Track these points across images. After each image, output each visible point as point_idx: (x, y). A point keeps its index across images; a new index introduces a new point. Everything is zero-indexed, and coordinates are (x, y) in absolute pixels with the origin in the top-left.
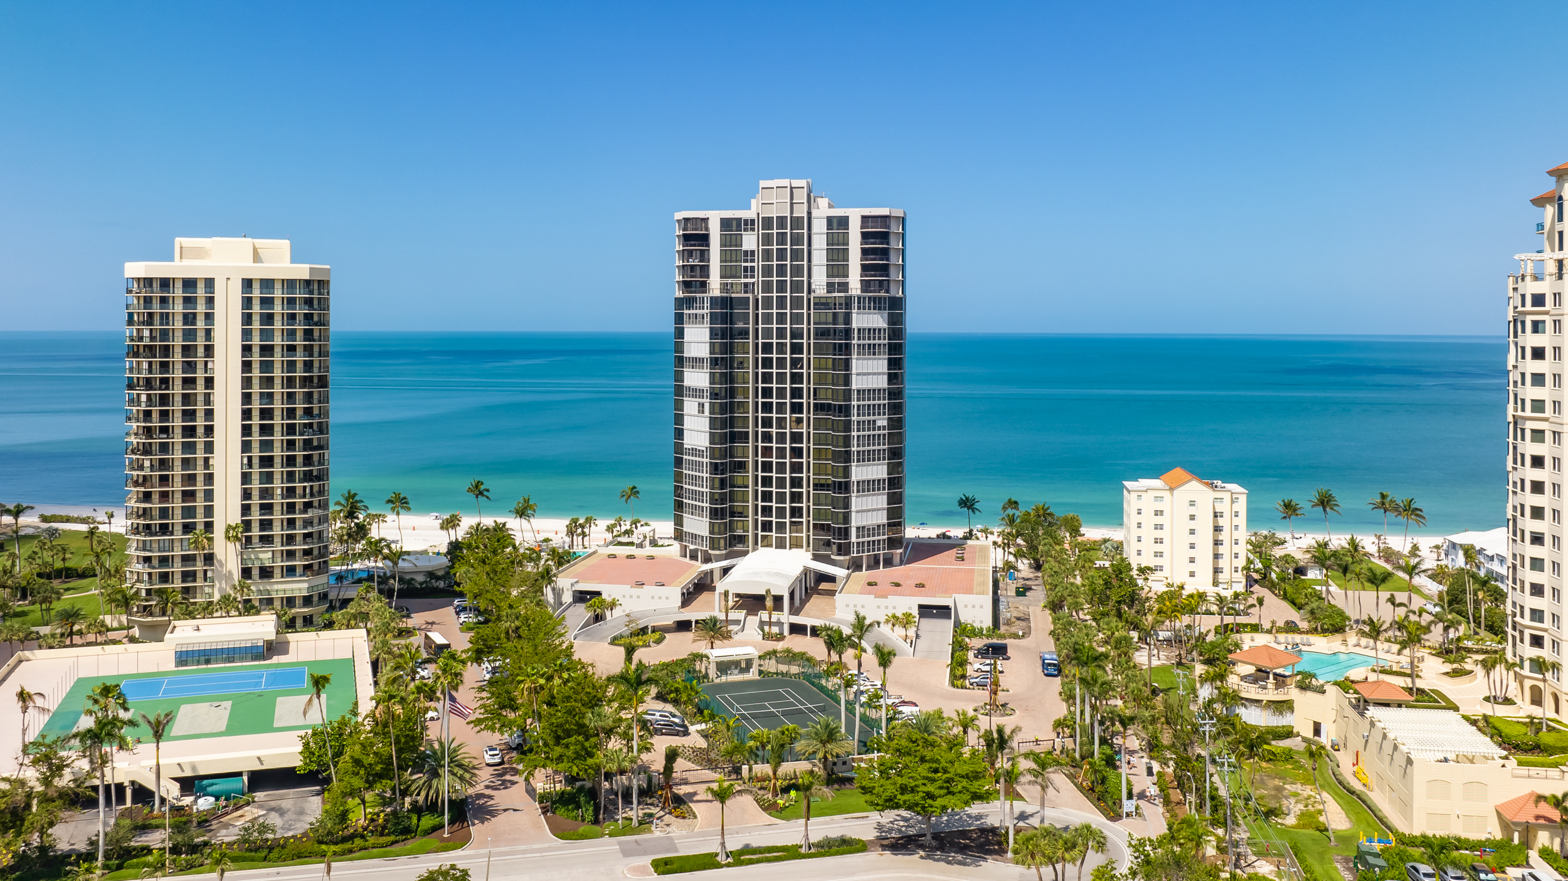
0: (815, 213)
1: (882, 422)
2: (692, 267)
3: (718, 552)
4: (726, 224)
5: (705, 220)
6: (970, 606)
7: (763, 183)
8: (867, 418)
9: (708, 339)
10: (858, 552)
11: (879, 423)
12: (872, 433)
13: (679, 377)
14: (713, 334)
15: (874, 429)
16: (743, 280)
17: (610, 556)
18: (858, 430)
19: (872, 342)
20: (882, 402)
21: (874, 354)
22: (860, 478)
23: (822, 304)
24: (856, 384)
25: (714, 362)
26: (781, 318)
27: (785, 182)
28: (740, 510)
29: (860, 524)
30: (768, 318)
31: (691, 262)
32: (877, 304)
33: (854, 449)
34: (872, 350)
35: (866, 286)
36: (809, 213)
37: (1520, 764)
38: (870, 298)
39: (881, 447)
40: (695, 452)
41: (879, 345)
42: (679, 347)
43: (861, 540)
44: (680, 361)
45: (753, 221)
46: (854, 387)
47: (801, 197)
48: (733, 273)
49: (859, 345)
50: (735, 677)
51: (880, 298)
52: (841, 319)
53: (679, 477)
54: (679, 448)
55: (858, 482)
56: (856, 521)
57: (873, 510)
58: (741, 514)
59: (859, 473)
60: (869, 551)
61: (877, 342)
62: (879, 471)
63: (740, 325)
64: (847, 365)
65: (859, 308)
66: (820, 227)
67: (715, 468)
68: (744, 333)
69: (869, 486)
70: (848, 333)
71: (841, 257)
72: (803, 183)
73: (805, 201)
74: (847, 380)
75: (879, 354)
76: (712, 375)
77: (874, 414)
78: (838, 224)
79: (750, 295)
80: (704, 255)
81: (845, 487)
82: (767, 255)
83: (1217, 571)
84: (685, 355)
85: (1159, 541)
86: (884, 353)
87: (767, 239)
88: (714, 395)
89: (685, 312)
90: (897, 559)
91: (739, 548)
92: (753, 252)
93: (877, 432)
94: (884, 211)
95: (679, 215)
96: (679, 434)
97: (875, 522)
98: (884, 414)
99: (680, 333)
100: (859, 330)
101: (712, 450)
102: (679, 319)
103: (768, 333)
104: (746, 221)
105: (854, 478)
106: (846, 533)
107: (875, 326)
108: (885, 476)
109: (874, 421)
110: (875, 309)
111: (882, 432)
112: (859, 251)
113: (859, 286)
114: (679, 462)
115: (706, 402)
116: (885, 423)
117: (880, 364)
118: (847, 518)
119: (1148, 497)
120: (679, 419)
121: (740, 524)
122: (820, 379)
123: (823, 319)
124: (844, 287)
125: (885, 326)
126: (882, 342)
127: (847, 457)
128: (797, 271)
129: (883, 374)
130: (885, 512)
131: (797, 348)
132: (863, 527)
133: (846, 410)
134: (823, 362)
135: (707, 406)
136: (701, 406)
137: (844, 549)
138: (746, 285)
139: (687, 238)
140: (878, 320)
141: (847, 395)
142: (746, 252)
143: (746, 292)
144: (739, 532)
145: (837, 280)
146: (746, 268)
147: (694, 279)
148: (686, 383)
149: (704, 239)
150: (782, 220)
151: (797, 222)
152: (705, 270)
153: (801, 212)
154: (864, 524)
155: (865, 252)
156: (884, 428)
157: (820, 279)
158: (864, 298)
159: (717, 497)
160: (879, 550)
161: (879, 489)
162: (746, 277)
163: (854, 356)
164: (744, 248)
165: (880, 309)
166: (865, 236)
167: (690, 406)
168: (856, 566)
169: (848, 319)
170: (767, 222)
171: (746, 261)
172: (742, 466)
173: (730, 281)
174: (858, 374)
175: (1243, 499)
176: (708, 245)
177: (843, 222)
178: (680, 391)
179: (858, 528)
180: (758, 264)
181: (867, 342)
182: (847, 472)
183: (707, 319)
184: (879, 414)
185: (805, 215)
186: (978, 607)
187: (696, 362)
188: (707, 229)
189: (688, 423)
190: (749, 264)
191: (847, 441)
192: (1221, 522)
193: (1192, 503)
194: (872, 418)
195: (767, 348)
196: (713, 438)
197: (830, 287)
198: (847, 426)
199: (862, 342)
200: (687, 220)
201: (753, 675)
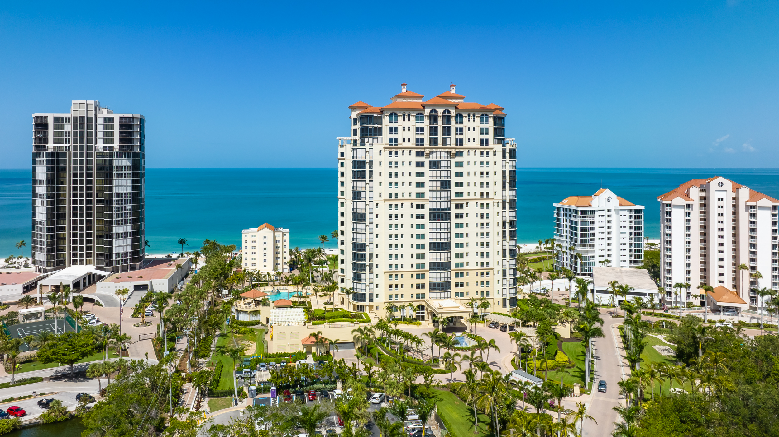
0: (99, 115)
1: (129, 207)
2: (40, 139)
3: (50, 268)
4: (56, 119)
5: (46, 117)
6: (158, 284)
7: (73, 102)
8: (121, 205)
9: (45, 172)
10: (116, 264)
11: (127, 208)
12: (123, 212)
13: (34, 189)
14: (48, 169)
15: (125, 210)
16: (64, 145)
17: (8, 273)
18: (117, 211)
19: (124, 172)
20: (129, 198)
21: (125, 177)
22: (117, 232)
23: (101, 155)
24: (115, 190)
25: (48, 182)
26: (82, 162)
27: (84, 102)
28: (61, 248)
29: (117, 252)
30: (75, 162)
31: (38, 136)
32: (126, 156)
33: (114, 219)
34: (124, 176)
35: (121, 147)
36: (96, 116)
37: (313, 324)
38: (122, 153)
39: (129, 218)
40: (40, 223)
41: (127, 173)
42: (34, 175)
43: (118, 259)
44: (34, 182)
45: (69, 119)
46: (114, 192)
47: (92, 108)
48: (60, 141)
49: (117, 174)
50: (33, 320)
51: (128, 153)
52: (108, 162)
53: (34, 235)
54: (34, 222)
55: (116, 234)
56: (115, 251)
57: (124, 246)
58: (62, 250)
59: (116, 230)
60: (122, 264)
61: (126, 172)
62: (128, 228)
63: (62, 165)
64: (111, 182)
65: (117, 157)
66: (101, 121)
67: (48, 230)
68: (64, 169)
69: (123, 235)
70: (111, 168)
71: (110, 135)
72: (93, 102)
73: (93, 110)
74: (111, 189)
75: (127, 177)
76: (47, 188)
77: (125, 204)
78: (109, 121)
79: (67, 152)
80: (46, 134)
81: (110, 236)
82: (75, 134)
83: (276, 264)
84: (36, 179)
85: (254, 253)
86: (130, 177)
87: (75, 127)
88: (48, 197)
89: (37, 159)
90: (138, 267)
91: (61, 266)
92: (69, 133)
93: (126, 212)
94: (130, 115)
95: (34, 115)
96: (34, 215)
97: (125, 251)
98: (130, 203)
99: (34, 169)
100: (117, 167)
101: (47, 222)
102: (34, 162)
103: (75, 169)
104: (66, 118)
105: (114, 232)
106: (110, 256)
107: (125, 165)
108: (131, 231)
109: (125, 207)
110: (125, 157)
111: (129, 211)
112: (119, 132)
113: (118, 147)
114: (34, 228)
115: (45, 200)
116: (131, 207)
117: (128, 182)
118: (111, 250)
119: (250, 235)
120: (34, 208)
121: (62, 255)
122: (99, 189)
123: (101, 162)
124: (111, 148)
125: (131, 165)
126: (129, 172)
127: (111, 223)
128: (90, 141)
129: (129, 186)
130: (131, 247)
131: (89, 175)
132: (119, 254)
133: (111, 202)
134: (101, 181)
135: (45, 202)
136: (43, 202)
137: (110, 263)
138: (66, 147)
139: (37, 126)
140: (127, 163)
141: (111, 195)
142: (66, 132)
143: (66, 150)
144: (62, 259)
145: (108, 145)
146: (66, 140)
147: (41, 144)
148: (37, 192)
149: (46, 126)
150: (82, 119)
151: (89, 119)
152: (46, 141)
153: (92, 115)
154: (120, 252)
155: (121, 133)
156: (130, 210)
157: (100, 145)
158: (120, 153)
159: (49, 243)
160: (127, 263)
161: (127, 236)
162: (66, 143)
163: (114, 178)
164: (65, 130)
165: (128, 157)
166: (121, 126)
167: (38, 202)
168: (116, 270)
169: (111, 162)
170: (75, 119)
171: (66, 136)
172: (63, 229)
173: (58, 145)
174: (116, 186)
175: (288, 235)
176: (47, 129)
177: (111, 119)
178: (34, 195)
179: (116, 254)
180: (72, 138)
181: (121, 172)
182: (111, 230)
183: (45, 163)
184: (127, 203)
185: (93, 116)
186: (162, 284)
187: (41, 182)
188: (47, 121)
189: (38, 210)
190: (67, 138)
191: (111, 216)
192: (278, 244)
193: (265, 237)
194: (123, 205)
195: (75, 175)
196: (48, 216)
197: (105, 148)
198: (111, 209)
199: (118, 172)
200: (37, 117)
201: (42, 319)
